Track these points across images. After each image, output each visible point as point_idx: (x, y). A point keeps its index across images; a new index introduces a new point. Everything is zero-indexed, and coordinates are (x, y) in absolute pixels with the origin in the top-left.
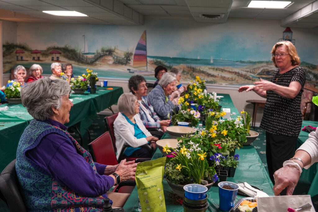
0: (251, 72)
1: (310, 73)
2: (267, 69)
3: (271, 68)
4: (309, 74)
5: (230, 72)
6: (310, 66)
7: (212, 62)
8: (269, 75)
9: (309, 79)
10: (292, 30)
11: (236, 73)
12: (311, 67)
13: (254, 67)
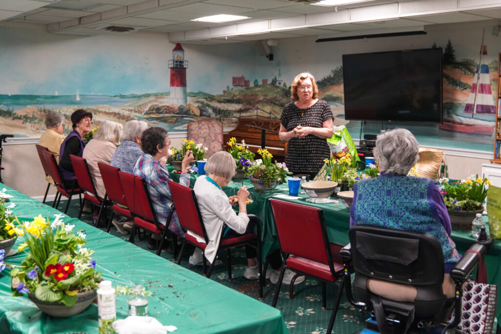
0: (135, 112)
1: (209, 106)
2: (156, 105)
3: (161, 103)
4: (207, 107)
5: (106, 113)
6: (207, 97)
7: (78, 99)
8: (160, 113)
9: (208, 115)
10: (183, 48)
11: (115, 114)
12: (209, 98)
13: (139, 104)
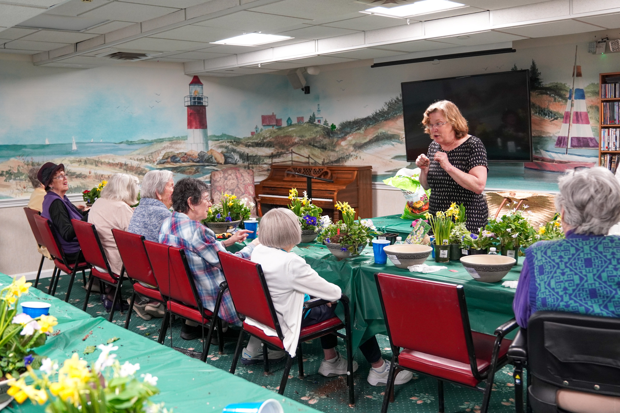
0: (146, 161)
1: (234, 151)
2: (172, 152)
3: (177, 149)
4: (232, 153)
5: (110, 164)
6: (233, 141)
7: (74, 147)
8: (176, 162)
9: (234, 162)
10: (202, 81)
11: (121, 165)
12: (235, 141)
13: (150, 151)
